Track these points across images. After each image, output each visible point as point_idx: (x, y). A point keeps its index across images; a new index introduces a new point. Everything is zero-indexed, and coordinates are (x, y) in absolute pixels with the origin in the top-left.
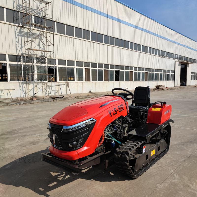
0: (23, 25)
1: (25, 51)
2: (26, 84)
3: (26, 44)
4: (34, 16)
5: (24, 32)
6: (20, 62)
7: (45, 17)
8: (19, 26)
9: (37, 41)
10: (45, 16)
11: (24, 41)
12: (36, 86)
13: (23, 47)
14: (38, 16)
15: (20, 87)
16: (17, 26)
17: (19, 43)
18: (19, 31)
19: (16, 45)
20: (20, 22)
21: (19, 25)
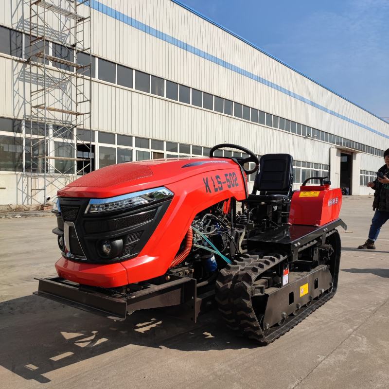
0: (29, 58)
1: (31, 111)
2: (30, 178)
3: (33, 98)
4: (53, 43)
5: (31, 72)
6: (19, 132)
7: (74, 46)
8: (20, 61)
9: (57, 92)
10: (76, 44)
11: (31, 91)
12: (52, 183)
13: (28, 103)
14: (61, 43)
15: (17, 184)
16: (16, 60)
17: (18, 94)
18: (21, 71)
19: (14, 97)
20: (24, 53)
21: (21, 59)
